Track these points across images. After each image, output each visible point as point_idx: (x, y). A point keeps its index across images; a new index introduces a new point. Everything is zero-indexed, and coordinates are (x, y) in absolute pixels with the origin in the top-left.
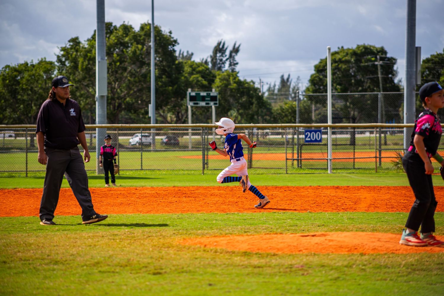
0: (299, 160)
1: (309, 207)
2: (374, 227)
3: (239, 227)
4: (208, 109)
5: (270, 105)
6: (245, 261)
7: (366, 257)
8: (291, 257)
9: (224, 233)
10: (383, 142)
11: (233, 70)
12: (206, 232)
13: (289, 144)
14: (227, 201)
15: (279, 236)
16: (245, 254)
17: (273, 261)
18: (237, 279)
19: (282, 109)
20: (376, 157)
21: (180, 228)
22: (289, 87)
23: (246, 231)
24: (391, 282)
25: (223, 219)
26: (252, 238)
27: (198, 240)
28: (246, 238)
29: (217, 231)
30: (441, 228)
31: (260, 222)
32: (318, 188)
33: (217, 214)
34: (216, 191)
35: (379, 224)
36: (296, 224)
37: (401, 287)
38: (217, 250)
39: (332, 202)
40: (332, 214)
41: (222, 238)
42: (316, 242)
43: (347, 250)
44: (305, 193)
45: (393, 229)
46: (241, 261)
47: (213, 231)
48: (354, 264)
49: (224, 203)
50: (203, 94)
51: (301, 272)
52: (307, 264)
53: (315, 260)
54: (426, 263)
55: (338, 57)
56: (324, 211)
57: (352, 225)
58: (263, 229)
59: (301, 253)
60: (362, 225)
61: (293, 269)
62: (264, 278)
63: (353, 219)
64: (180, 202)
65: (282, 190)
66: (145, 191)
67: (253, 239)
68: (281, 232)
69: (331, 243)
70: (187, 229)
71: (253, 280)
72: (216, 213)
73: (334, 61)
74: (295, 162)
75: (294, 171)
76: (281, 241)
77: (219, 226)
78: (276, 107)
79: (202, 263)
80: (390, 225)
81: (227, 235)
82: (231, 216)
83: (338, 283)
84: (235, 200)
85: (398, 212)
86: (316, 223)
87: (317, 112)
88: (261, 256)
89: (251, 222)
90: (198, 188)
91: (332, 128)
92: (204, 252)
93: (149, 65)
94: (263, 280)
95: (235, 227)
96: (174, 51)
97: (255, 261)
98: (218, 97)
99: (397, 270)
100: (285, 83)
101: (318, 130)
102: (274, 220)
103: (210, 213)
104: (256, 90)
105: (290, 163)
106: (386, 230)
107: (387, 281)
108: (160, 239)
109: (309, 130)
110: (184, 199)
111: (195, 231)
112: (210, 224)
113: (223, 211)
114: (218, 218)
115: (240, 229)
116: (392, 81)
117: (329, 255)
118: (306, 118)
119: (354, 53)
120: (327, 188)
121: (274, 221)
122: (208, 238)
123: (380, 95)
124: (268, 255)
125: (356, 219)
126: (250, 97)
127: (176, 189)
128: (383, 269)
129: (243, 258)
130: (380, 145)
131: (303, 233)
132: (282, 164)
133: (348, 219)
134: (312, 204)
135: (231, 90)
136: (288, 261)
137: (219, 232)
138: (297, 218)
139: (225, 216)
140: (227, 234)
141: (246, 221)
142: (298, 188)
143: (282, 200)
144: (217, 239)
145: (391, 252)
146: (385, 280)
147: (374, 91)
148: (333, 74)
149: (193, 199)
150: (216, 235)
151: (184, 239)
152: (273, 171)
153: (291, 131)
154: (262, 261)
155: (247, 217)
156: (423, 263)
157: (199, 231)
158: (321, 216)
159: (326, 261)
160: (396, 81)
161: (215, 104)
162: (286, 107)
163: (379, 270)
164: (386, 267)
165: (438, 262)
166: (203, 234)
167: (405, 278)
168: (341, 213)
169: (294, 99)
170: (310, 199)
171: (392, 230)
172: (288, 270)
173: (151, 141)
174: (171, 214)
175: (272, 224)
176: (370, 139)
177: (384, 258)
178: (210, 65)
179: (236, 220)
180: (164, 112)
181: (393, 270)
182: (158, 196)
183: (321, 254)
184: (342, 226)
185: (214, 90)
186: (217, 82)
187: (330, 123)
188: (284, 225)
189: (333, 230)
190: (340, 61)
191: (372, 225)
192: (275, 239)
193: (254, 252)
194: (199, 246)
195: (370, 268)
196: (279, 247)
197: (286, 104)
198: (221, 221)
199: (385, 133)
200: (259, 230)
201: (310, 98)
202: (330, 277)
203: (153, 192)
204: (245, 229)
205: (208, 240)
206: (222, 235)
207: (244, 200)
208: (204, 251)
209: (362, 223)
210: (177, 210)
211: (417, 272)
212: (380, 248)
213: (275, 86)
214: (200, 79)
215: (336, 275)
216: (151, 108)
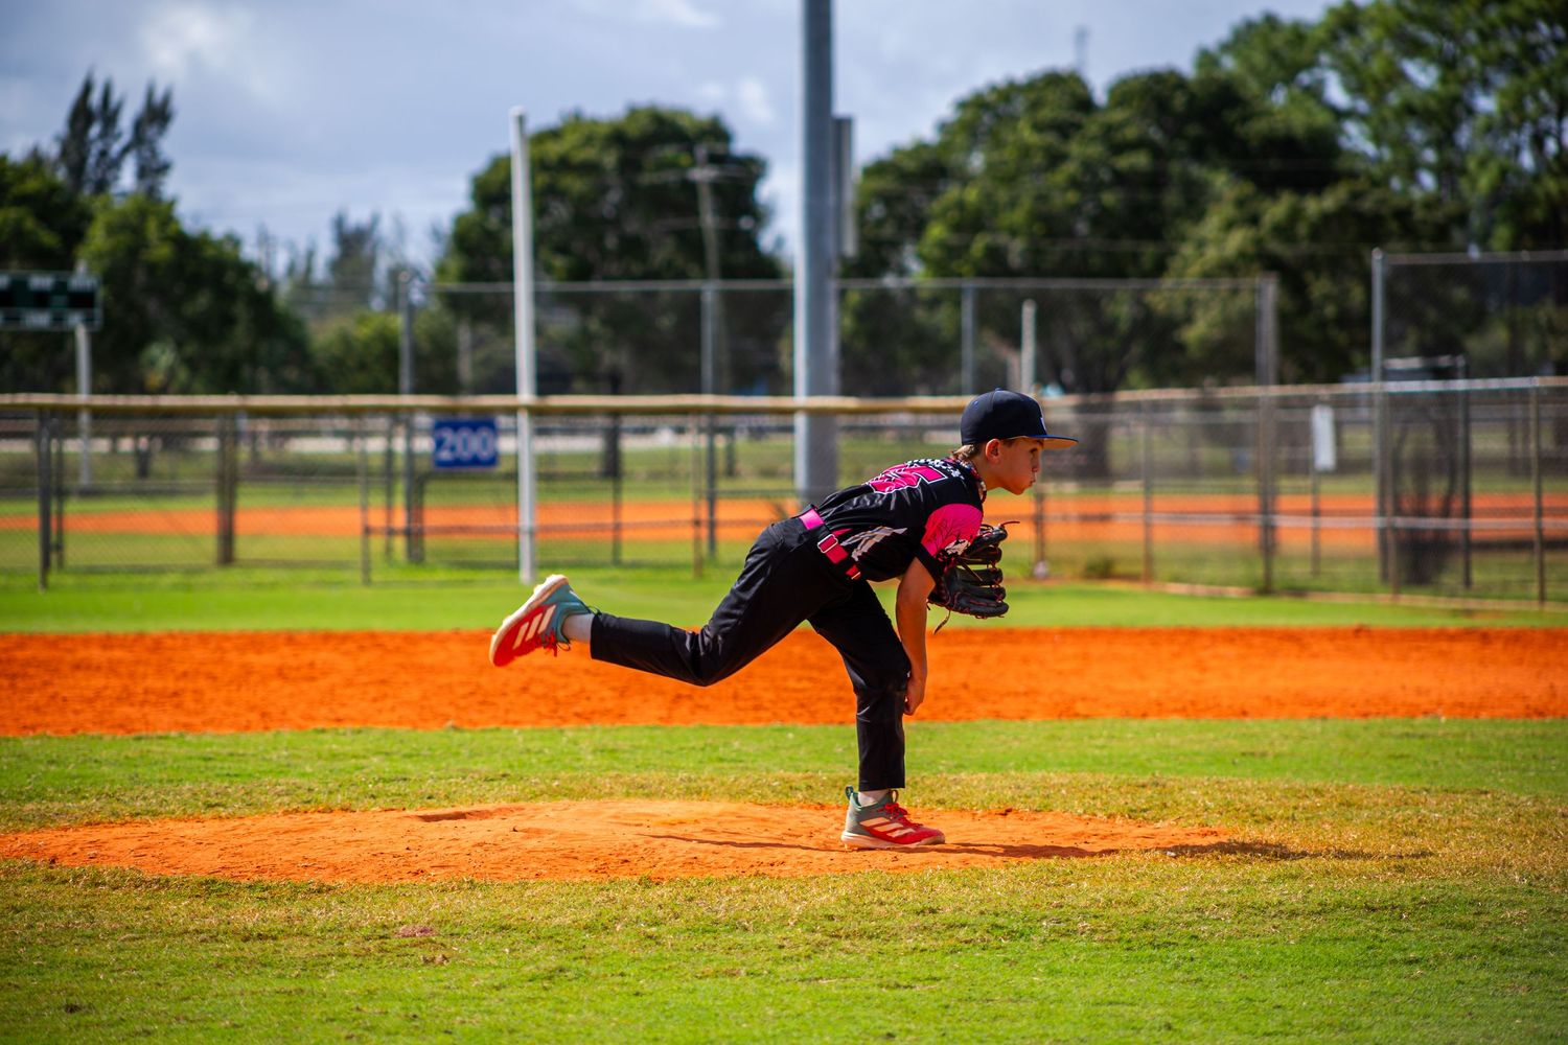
0: (414, 535)
1: (450, 710)
2: (690, 780)
3: (188, 785)
4: (59, 341)
5: (299, 324)
6: (208, 913)
7: (665, 891)
8: (384, 898)
9: (126, 810)
10: (721, 465)
11: (152, 193)
12: (56, 806)
13: (386, 473)
14: (139, 689)
15: (339, 819)
16: (208, 887)
17: (316, 913)
18: (176, 985)
19: (346, 340)
20: (697, 523)
22: (371, 263)
23: (214, 800)
24: (752, 982)
25: (121, 758)
26: (234, 829)
27: (25, 838)
28: (213, 827)
29: (99, 804)
30: (928, 782)
31: (265, 766)
32: (481, 638)
33: (101, 738)
34: (96, 654)
35: (708, 771)
36: (404, 772)
37: (787, 999)
38: (99, 874)
39: (537, 689)
40: (537, 735)
41: (118, 831)
42: (478, 837)
43: (592, 866)
44: (437, 657)
45: (762, 786)
46: (193, 915)
47: (83, 802)
48: (617, 919)
49: (126, 697)
50: (41, 281)
51: (420, 954)
52: (443, 922)
53: (475, 907)
54: (877, 909)
55: (554, 150)
56: (506, 722)
57: (614, 773)
58: (279, 795)
59: (422, 880)
60: (646, 774)
61: (394, 942)
62: (280, 977)
63: (613, 751)
65: (350, 646)
67: (240, 831)
68: (347, 803)
69: (533, 843)
71: (240, 984)
72: (95, 733)
73: (538, 166)
74: (400, 543)
75: (395, 575)
76: (348, 837)
77: (108, 786)
78: (324, 333)
79: (40, 927)
80: (749, 773)
81: (138, 819)
82: (155, 748)
83: (560, 991)
84: (171, 684)
85: (778, 725)
86: (479, 766)
87: (481, 354)
88: (268, 894)
89: (232, 766)
90: (24, 641)
91: (536, 412)
92: (46, 886)
94: (277, 985)
95: (168, 786)
97: (247, 913)
98: (101, 294)
99: (775, 938)
100: (353, 244)
101: (484, 422)
102: (320, 757)
103: (71, 736)
104: (245, 270)
105: (377, 543)
106: (734, 790)
107: (737, 980)
109: (448, 422)
111: (11, 806)
112: (74, 778)
113: (124, 726)
114: (104, 754)
115: (189, 794)
116: (749, 242)
117: (525, 886)
118: (436, 374)
119: (617, 137)
121: (319, 763)
123: (710, 290)
124: (296, 890)
125: (624, 752)
126: (226, 294)
128: (723, 935)
129: (199, 906)
130: (712, 477)
131: (429, 806)
132: (348, 547)
133: (594, 752)
134: (464, 697)
135: (152, 268)
136: (373, 912)
137: (108, 808)
138: (406, 751)
139: (133, 748)
140: (138, 814)
141: (211, 764)
142: (411, 639)
143: (349, 684)
144: (101, 834)
145: (754, 870)
146: (732, 974)
147: (682, 275)
148: (540, 210)
150: (97, 818)
152: (312, 575)
153: (382, 423)
154: (279, 913)
155: (215, 748)
156: (866, 909)
157: (29, 806)
158: (495, 743)
159: (513, 910)
160: (766, 241)
161: (88, 321)
162: (363, 332)
163: (709, 939)
164: (735, 926)
165: (919, 906)
166: (43, 816)
167: (804, 966)
168: (570, 731)
169: (394, 301)
170: (455, 678)
171: (756, 792)
172: (372, 945)
175: (313, 774)
176: (674, 456)
177: (728, 893)
178: (61, 175)
179: (175, 761)
181: (759, 938)
183: (497, 882)
184: (572, 779)
185: (81, 267)
186: (98, 237)
187: (526, 395)
188: (359, 776)
189: (543, 793)
190: (564, 164)
191: (682, 775)
192: (326, 832)
193: (244, 882)
194: (28, 860)
195: (677, 933)
196: (337, 860)
197: (362, 320)
198: (116, 763)
199: (729, 431)
200: (262, 798)
201: (454, 302)
202: (529, 969)
204: (208, 795)
205: (64, 840)
206: (116, 819)
207: (202, 683)
208: (50, 879)
209: (646, 766)
211: (846, 944)
212: (711, 858)
213: (310, 255)
214: (30, 224)
215: (553, 962)
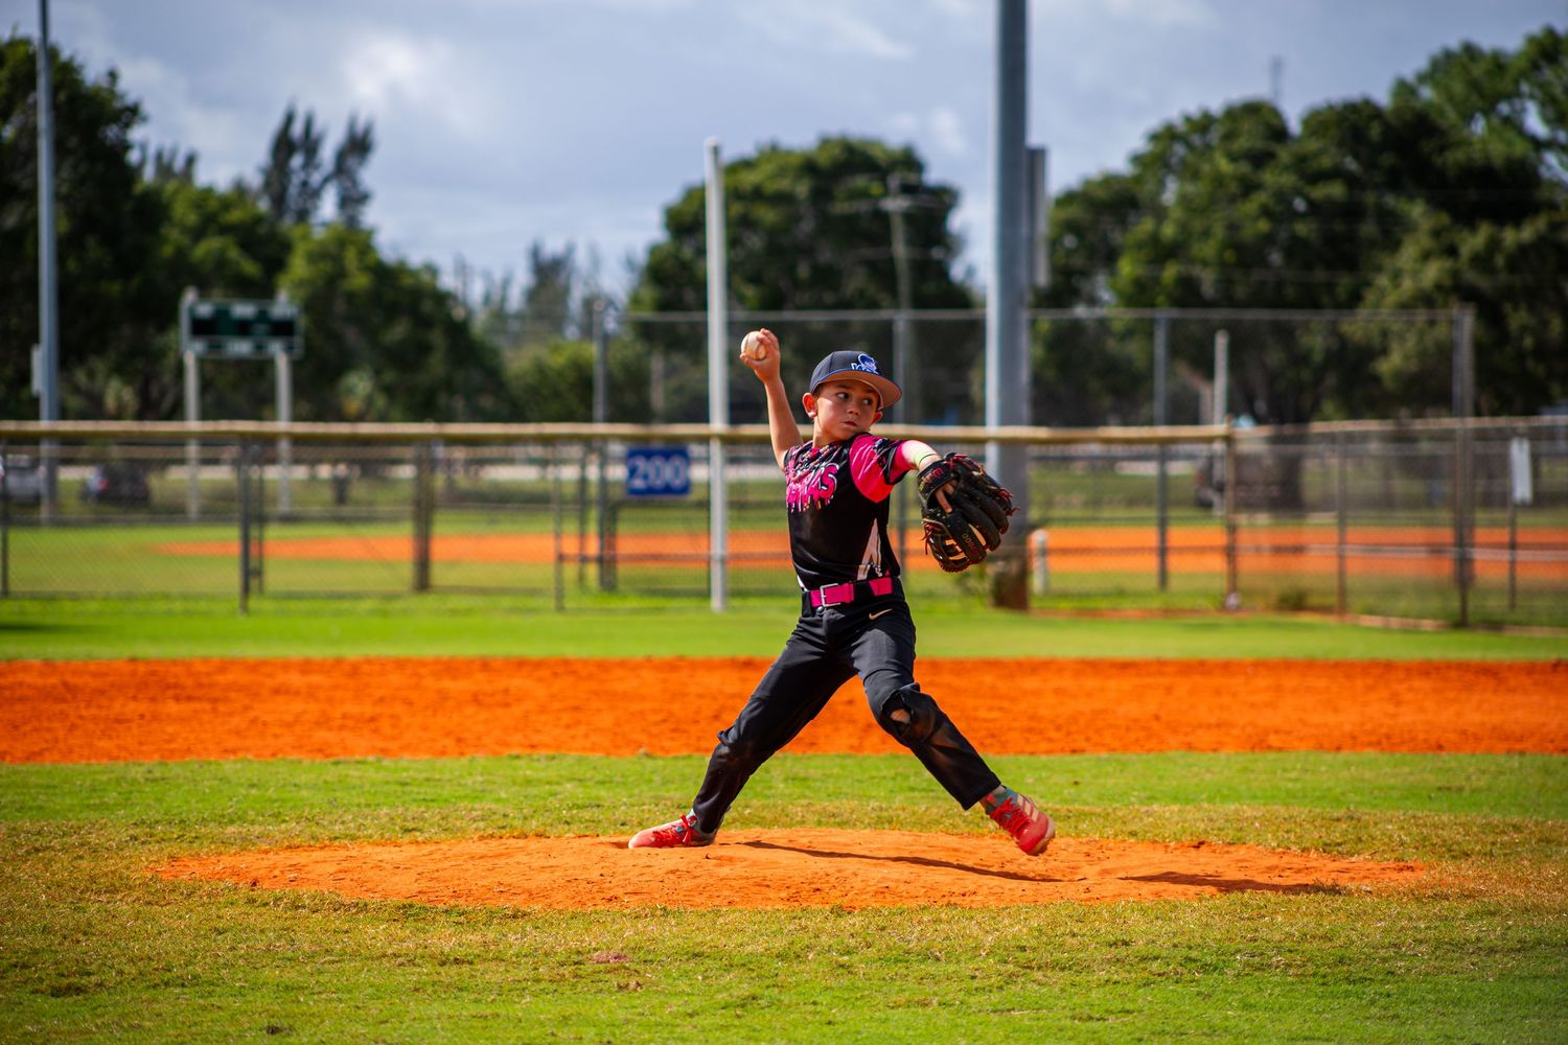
0: (606, 562)
1: (643, 738)
2: (881, 809)
3: (385, 810)
4: (261, 369)
5: (495, 352)
6: (407, 939)
7: (857, 920)
8: (578, 924)
9: (325, 834)
10: (912, 494)
11: (352, 223)
12: (257, 829)
13: (580, 501)
14: (337, 714)
15: (534, 845)
16: (406, 912)
17: (512, 938)
18: (375, 1008)
19: (541, 369)
21: (158, 817)
22: (565, 292)
23: (410, 825)
24: (944, 1013)
25: (320, 782)
26: (431, 854)
27: (227, 861)
28: (410, 851)
29: (299, 828)
30: (1120, 814)
31: (461, 792)
32: (674, 665)
33: (300, 762)
34: (296, 680)
35: (899, 800)
36: (598, 798)
37: (979, 1029)
38: (299, 898)
41: (318, 855)
42: (671, 864)
43: (784, 894)
44: (629, 684)
46: (391, 939)
47: (283, 826)
48: (809, 948)
49: (324, 721)
50: (243, 310)
51: (614, 980)
52: (637, 949)
53: (668, 934)
54: (1069, 940)
55: (749, 179)
56: (698, 750)
57: (804, 802)
58: (474, 820)
59: (615, 907)
60: (837, 803)
61: (588, 968)
62: (477, 1001)
63: (805, 779)
64: (155, 717)
65: (545, 673)
66: (21, 677)
67: (437, 856)
68: (541, 829)
69: (725, 871)
70: (182, 821)
71: (437, 1008)
72: (294, 757)
73: (733, 195)
74: (592, 571)
75: (587, 602)
76: (542, 863)
77: (307, 810)
78: (519, 361)
79: (242, 949)
81: (337, 843)
82: (353, 772)
83: (754, 1019)
84: (368, 709)
86: (672, 793)
87: (674, 383)
88: (465, 920)
89: (428, 791)
90: (224, 666)
91: (728, 441)
92: (248, 909)
93: (31, 196)
94: (473, 1009)
95: (366, 811)
96: (126, 147)
97: (444, 938)
98: (301, 322)
99: (967, 968)
100: (549, 273)
101: (676, 450)
102: (514, 783)
103: (273, 760)
104: (442, 298)
105: (570, 571)
106: (926, 820)
107: (929, 1010)
108: (81, 857)
109: (641, 450)
110: (172, 708)
111: (213, 829)
112: (276, 801)
113: (322, 751)
114: (303, 779)
115: (385, 819)
116: (941, 271)
117: (717, 913)
118: (629, 402)
119: (809, 167)
120: (709, 665)
121: (514, 789)
122: (266, 852)
123: (902, 320)
124: (491, 915)
125: (815, 780)
126: (423, 322)
127: (142, 669)
128: (915, 966)
129: (395, 929)
130: (903, 506)
132: (543, 574)
134: (656, 724)
135: (351, 297)
136: (568, 938)
137: (308, 831)
138: (600, 777)
139: (331, 773)
140: (336, 838)
141: (407, 789)
142: (603, 666)
143: (543, 710)
144: (301, 858)
145: (946, 900)
146: (925, 1004)
147: (874, 305)
148: (733, 242)
149: (207, 706)
150: (297, 841)
151: (173, 858)
152: (506, 602)
153: (575, 451)
154: (475, 938)
155: (411, 773)
156: (1058, 940)
157: (231, 829)
158: (687, 771)
159: (706, 938)
160: (957, 271)
161: (289, 349)
162: (557, 361)
163: (901, 969)
164: (927, 956)
165: (1112, 938)
166: (244, 839)
167: (995, 997)
169: (588, 330)
170: (647, 705)
171: (947, 822)
172: (567, 971)
173: (43, 488)
174: (121, 763)
175: (507, 800)
177: (919, 923)
178: (263, 205)
179: (373, 785)
180: (91, 375)
181: (952, 968)
182: (69, 697)
183: (690, 909)
184: (764, 807)
185: (282, 296)
186: (299, 265)
187: (718, 424)
188: (553, 803)
189: (734, 821)
190: (757, 195)
191: (874, 804)
192: (521, 857)
193: (441, 906)
194: (230, 882)
195: (869, 962)
196: (532, 885)
197: (556, 349)
198: (314, 787)
200: (458, 824)
201: (646, 331)
202: (722, 997)
203: (53, 680)
204: (405, 820)
205: (265, 863)
206: (316, 843)
207: (399, 709)
208: (251, 901)
209: (838, 795)
210: (145, 748)
211: (1038, 975)
212: (902, 887)
213: (506, 283)
214: (234, 253)
215: (745, 990)
216: (41, 360)
